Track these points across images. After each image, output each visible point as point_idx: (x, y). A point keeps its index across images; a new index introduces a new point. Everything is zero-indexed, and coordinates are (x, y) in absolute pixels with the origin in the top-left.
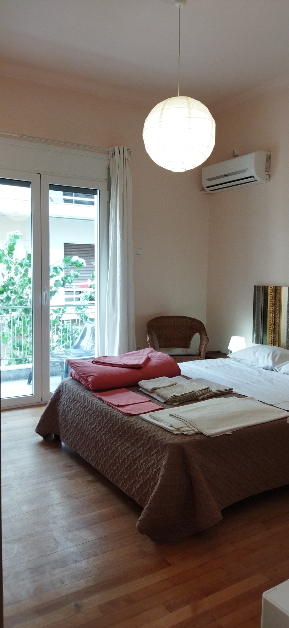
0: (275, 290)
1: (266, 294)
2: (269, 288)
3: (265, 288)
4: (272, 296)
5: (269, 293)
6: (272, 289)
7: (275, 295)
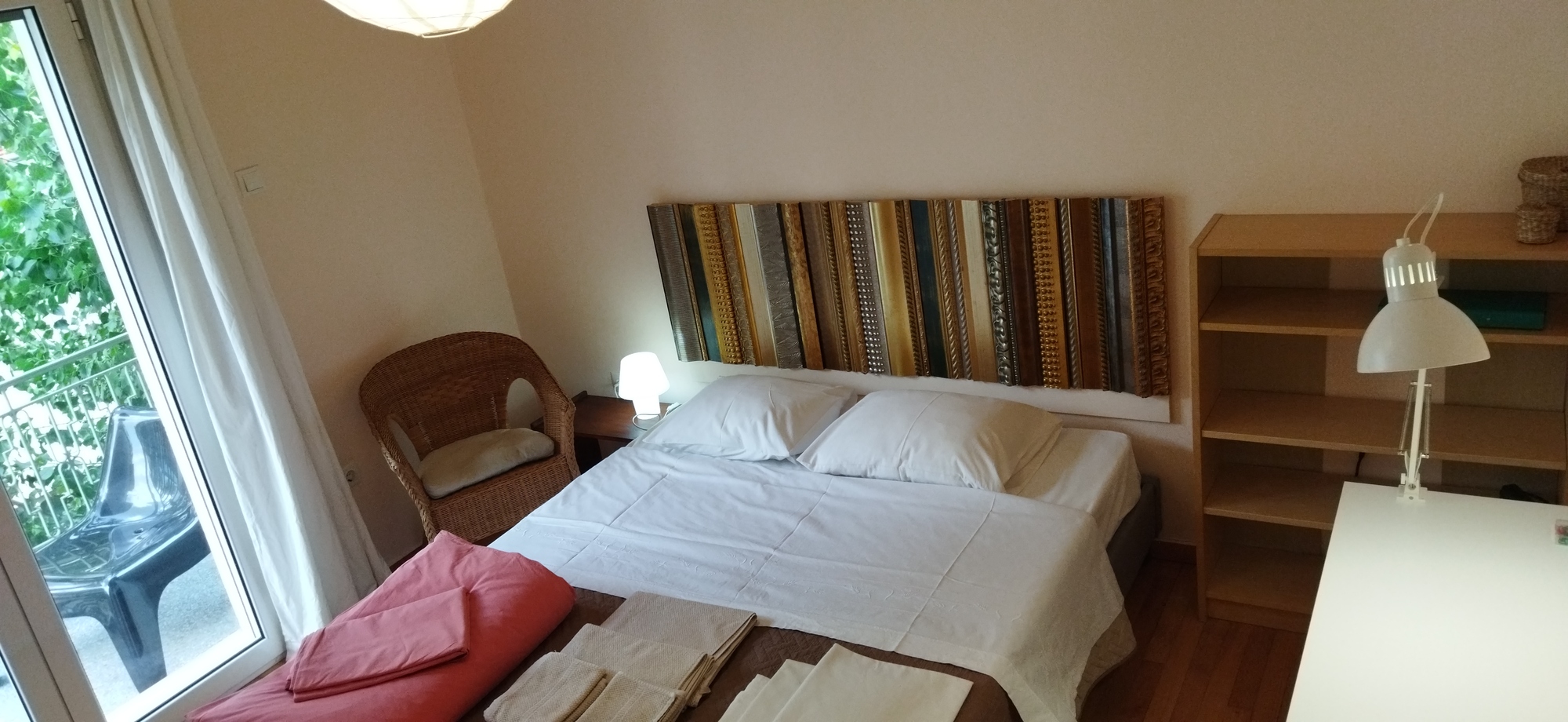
0: (716, 215)
1: (688, 226)
2: (696, 208)
3: (684, 211)
4: (708, 232)
5: (698, 225)
6: (704, 213)
7: (718, 228)
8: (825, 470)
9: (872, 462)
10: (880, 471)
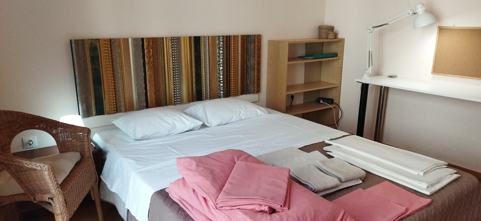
0: (111, 44)
2: (100, 41)
3: (92, 42)
5: (101, 48)
7: (111, 50)
8: (216, 124)
9: (231, 117)
10: (234, 119)
